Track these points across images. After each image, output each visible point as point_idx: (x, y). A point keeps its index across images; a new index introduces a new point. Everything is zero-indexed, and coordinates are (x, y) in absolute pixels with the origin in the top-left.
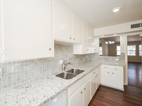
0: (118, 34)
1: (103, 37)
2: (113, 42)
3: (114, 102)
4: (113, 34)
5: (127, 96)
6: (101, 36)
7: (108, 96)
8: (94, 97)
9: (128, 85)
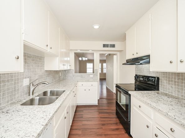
0: (93, 50)
1: (79, 51)
2: (86, 59)
3: (93, 118)
4: (88, 50)
5: (101, 108)
6: (77, 50)
7: (86, 114)
8: (73, 121)
9: (100, 99)
